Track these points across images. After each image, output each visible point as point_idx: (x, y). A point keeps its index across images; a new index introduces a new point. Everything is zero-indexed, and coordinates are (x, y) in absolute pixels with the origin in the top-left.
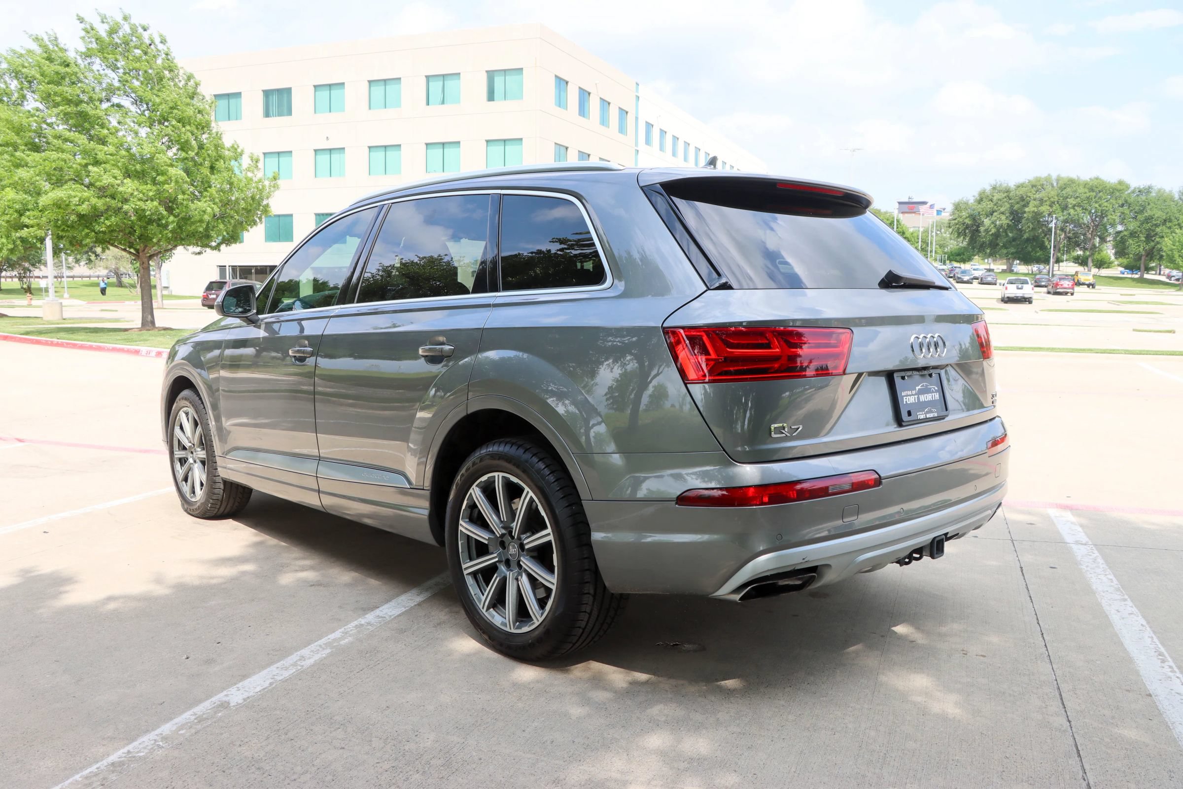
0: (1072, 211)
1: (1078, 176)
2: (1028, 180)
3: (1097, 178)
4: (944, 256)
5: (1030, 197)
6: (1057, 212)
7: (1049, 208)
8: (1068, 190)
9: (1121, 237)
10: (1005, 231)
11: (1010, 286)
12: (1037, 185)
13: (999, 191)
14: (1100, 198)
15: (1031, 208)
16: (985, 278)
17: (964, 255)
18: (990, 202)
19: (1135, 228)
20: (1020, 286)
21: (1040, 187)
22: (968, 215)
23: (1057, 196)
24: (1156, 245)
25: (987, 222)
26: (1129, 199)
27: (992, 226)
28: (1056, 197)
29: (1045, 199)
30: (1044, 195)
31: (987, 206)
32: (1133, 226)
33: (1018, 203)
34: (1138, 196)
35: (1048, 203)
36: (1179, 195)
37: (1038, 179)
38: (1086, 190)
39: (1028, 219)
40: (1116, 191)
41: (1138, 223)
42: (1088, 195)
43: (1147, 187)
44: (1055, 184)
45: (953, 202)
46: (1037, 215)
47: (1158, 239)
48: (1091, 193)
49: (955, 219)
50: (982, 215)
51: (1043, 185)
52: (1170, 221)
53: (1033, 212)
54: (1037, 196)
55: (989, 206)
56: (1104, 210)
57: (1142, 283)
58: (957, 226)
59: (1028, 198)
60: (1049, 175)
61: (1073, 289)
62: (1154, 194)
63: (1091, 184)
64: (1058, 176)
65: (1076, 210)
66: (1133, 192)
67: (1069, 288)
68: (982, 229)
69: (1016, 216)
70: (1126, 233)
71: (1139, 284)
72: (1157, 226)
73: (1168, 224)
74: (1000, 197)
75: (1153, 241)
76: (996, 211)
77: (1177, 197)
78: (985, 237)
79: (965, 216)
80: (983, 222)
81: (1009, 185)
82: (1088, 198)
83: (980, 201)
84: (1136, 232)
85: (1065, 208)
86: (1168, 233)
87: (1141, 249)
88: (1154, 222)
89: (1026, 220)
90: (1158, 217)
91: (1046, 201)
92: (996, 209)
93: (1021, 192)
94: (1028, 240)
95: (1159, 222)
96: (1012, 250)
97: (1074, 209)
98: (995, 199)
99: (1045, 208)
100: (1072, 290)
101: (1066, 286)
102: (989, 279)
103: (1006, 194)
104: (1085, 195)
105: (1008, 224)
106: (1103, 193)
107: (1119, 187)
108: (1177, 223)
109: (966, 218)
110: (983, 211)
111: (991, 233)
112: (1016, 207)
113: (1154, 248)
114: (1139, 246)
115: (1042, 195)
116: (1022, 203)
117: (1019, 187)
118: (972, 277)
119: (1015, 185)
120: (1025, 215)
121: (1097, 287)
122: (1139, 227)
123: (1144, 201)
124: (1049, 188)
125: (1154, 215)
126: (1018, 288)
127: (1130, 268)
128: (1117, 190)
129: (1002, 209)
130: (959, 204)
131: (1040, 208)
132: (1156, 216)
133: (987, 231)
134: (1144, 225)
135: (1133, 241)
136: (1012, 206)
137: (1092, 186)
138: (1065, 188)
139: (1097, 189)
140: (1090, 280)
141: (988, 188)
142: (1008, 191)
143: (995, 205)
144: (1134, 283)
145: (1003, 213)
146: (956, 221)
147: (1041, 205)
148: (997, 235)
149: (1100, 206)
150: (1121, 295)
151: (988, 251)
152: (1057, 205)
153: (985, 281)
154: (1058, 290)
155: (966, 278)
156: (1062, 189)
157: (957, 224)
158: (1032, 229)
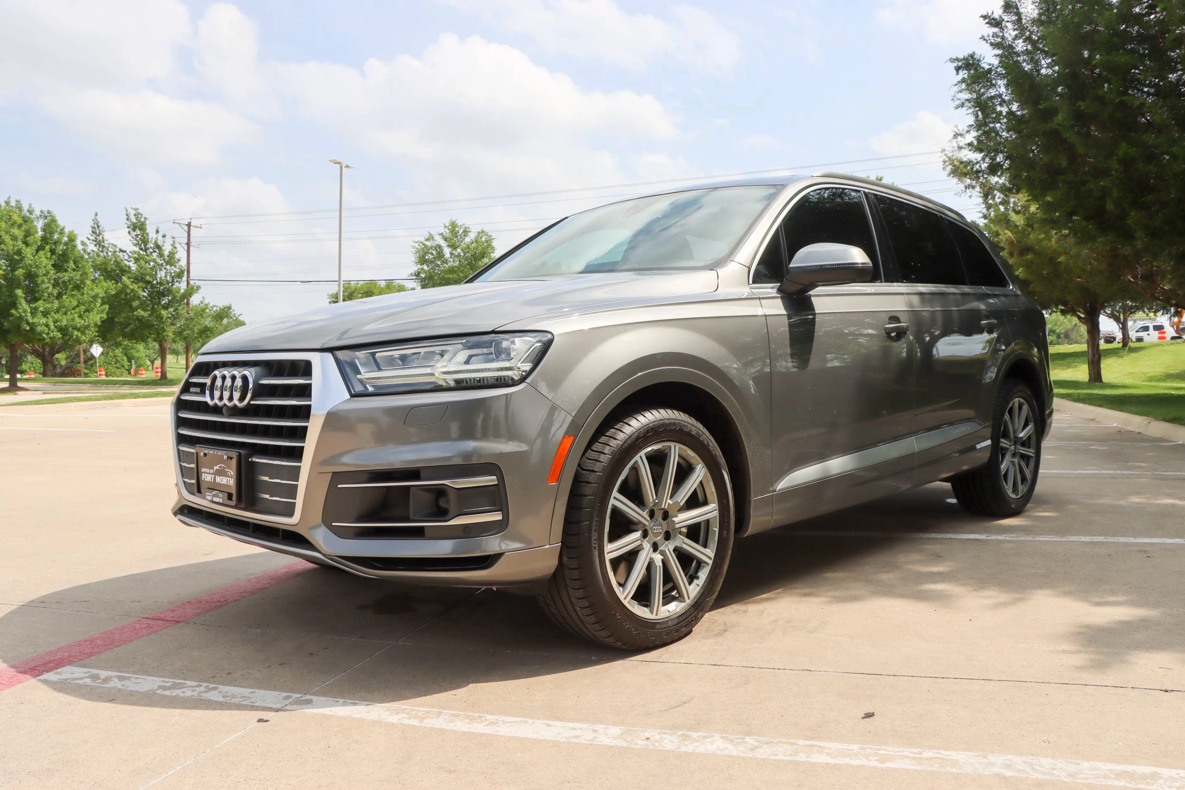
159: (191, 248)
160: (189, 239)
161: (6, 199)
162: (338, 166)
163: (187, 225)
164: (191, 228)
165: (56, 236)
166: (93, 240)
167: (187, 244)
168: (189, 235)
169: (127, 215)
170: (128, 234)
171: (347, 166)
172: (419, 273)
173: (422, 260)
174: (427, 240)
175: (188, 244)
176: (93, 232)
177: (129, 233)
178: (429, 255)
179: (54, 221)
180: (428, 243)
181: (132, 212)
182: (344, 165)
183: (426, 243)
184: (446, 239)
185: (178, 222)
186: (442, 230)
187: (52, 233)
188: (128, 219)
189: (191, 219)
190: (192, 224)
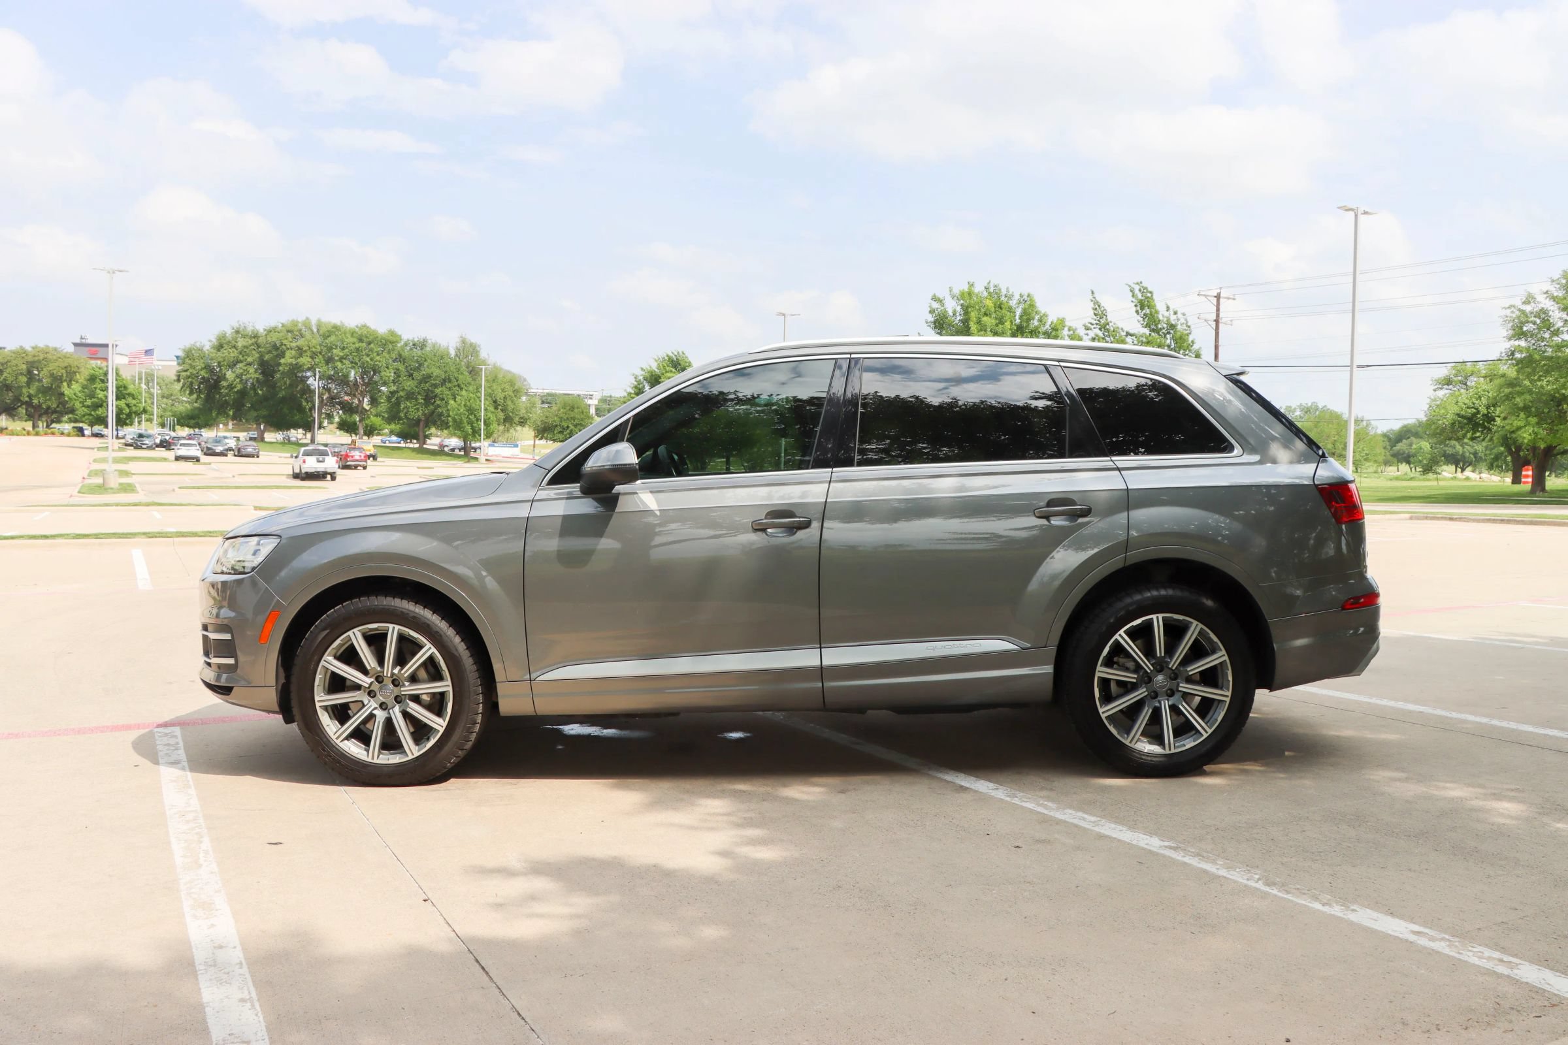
0: (339, 365)
1: (341, 322)
2: (282, 324)
3: (364, 326)
4: (174, 421)
5: (285, 345)
6: (321, 365)
7: (310, 360)
8: (333, 338)
9: (397, 398)
10: (253, 387)
11: (308, 458)
12: (293, 331)
13: (244, 336)
14: (371, 350)
15: (288, 359)
16: (244, 449)
17: (199, 418)
18: (234, 349)
19: (412, 389)
20: (321, 458)
21: (297, 333)
22: (203, 366)
23: (320, 345)
24: (435, 409)
25: (230, 375)
26: (403, 354)
27: (238, 380)
28: (318, 347)
29: (304, 349)
30: (304, 344)
31: (230, 354)
32: (409, 385)
33: (269, 352)
34: (411, 349)
35: (309, 353)
36: (456, 352)
37: (295, 323)
38: (355, 340)
39: (283, 373)
40: (388, 342)
41: (415, 383)
42: (357, 345)
43: (422, 340)
44: (315, 330)
45: (183, 347)
46: (295, 369)
47: (438, 402)
48: (361, 344)
49: (186, 371)
50: (223, 366)
51: (301, 330)
52: (450, 381)
53: (291, 364)
54: (294, 345)
55: (232, 355)
56: (377, 365)
57: (422, 454)
58: (190, 380)
59: (283, 347)
60: (307, 318)
61: (366, 462)
62: (428, 349)
63: (359, 333)
64: (319, 321)
65: (345, 364)
66: (406, 344)
67: (361, 461)
68: (224, 383)
69: (267, 369)
70: (402, 393)
71: (420, 455)
72: (436, 386)
73: (448, 385)
74: (245, 344)
75: (433, 404)
76: (242, 362)
77: (452, 353)
78: (227, 395)
79: (200, 367)
80: (225, 374)
81: (257, 328)
82: (357, 349)
83: (220, 347)
84: (413, 393)
85: (329, 360)
86: (448, 395)
87: (420, 413)
88: (432, 382)
89: (282, 374)
90: (437, 376)
91: (306, 351)
92: (242, 359)
93: (274, 338)
94: (284, 399)
95: (437, 382)
96: (264, 412)
97: (342, 362)
98: (240, 345)
99: (305, 360)
100: (364, 463)
101: (357, 458)
102: (250, 450)
103: (253, 340)
104: (354, 346)
105: (257, 378)
106: (374, 345)
107: (391, 338)
108: (456, 384)
109: (202, 369)
110: (224, 360)
111: (236, 390)
112: (267, 357)
113: (433, 412)
114: (418, 409)
115: (301, 342)
116: (275, 353)
117: (271, 331)
118: (226, 447)
119: (265, 330)
120: (281, 368)
121: (378, 459)
122: (416, 387)
123: (420, 357)
124: (308, 335)
125: (432, 373)
126: (319, 461)
127: (405, 436)
128: (390, 342)
129: (250, 359)
130: (191, 351)
131: (299, 360)
132: (435, 374)
133: (231, 387)
134: (422, 385)
135: (411, 403)
136: (261, 357)
137: (361, 335)
138: (328, 336)
139: (366, 338)
140: (369, 450)
141: (229, 332)
142: (256, 336)
143: (241, 353)
144: (414, 454)
145: (250, 364)
146: (188, 373)
147: (301, 355)
148: (243, 393)
149: (371, 359)
150: (418, 468)
151: (231, 413)
152: (321, 357)
153: (244, 452)
154: (348, 463)
155: (219, 449)
156: (326, 336)
157: (189, 377)
158: (290, 385)
159: (1221, 326)
160: (1218, 315)
161: (986, 285)
162: (1352, 214)
163: (1215, 297)
164: (1221, 300)
165: (1036, 323)
166: (1097, 324)
167: (1215, 321)
168: (1218, 310)
169: (1131, 291)
170: (1136, 314)
171: (1366, 213)
172: (1513, 354)
173: (1519, 332)
174: (1524, 303)
175: (1217, 321)
176: (1095, 315)
177: (1137, 312)
178: (1531, 325)
179: (1032, 306)
180: (1528, 308)
181: (1137, 288)
182: (1361, 210)
183: (1524, 307)
184: (1554, 298)
185: (1203, 293)
186: (1548, 287)
187: (1028, 320)
188: (1133, 296)
189: (1221, 288)
190: (1221, 295)
